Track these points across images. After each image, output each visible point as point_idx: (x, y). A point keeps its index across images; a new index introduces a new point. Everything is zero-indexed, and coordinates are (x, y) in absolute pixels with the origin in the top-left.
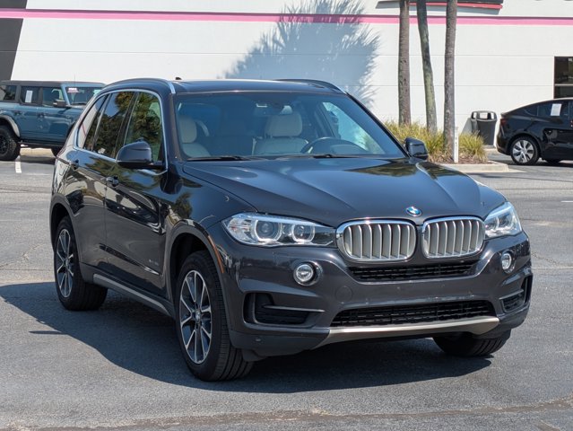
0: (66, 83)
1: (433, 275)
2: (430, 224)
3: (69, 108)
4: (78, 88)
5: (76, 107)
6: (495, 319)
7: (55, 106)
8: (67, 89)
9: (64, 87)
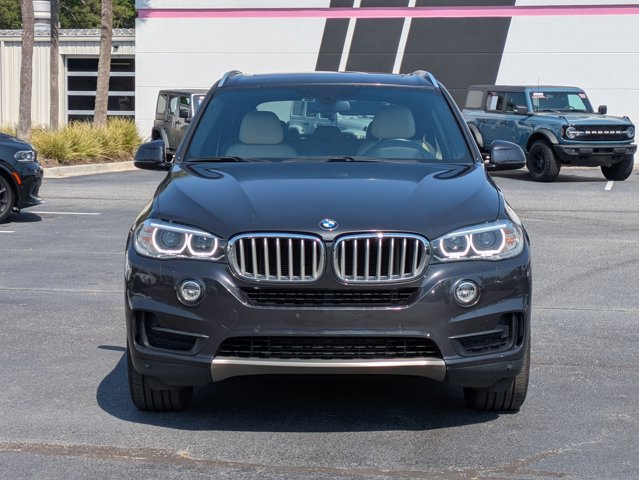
0: (531, 87)
1: (352, 303)
2: (346, 242)
3: (531, 115)
4: (545, 94)
5: (539, 114)
6: (441, 363)
7: (516, 113)
8: (531, 94)
9: (528, 92)
